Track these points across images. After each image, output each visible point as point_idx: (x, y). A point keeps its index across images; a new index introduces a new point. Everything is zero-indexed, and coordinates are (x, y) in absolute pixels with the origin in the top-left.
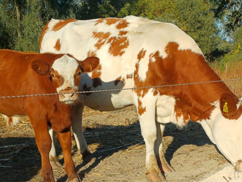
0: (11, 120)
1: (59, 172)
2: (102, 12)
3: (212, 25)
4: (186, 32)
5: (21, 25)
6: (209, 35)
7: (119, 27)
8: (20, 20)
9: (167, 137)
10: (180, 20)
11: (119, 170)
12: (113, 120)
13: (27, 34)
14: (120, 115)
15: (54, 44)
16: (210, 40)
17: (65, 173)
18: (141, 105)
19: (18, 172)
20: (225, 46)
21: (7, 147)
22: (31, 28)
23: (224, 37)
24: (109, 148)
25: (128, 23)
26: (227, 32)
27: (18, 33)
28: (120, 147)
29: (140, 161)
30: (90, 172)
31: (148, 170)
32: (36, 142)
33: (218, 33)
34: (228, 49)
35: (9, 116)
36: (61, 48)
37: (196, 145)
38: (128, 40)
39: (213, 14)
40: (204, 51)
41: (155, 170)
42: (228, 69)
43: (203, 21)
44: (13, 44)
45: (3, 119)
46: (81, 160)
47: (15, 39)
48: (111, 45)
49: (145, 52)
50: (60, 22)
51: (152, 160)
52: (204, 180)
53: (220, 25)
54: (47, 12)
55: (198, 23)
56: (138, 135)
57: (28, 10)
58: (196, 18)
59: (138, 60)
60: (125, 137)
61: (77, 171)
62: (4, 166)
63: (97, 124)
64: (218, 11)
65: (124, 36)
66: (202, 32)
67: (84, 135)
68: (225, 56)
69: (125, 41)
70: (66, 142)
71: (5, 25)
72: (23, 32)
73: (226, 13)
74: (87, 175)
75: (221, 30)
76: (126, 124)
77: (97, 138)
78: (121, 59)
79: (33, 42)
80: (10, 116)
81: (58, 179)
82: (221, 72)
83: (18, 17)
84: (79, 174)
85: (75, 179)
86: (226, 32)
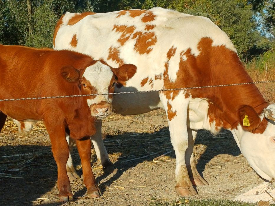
0: (23, 126)
1: (76, 184)
2: (124, 4)
3: (250, 19)
4: (220, 27)
5: (32, 18)
6: (246, 30)
7: (145, 20)
8: (31, 13)
9: (199, 146)
10: (213, 13)
11: (144, 183)
12: (136, 126)
13: (39, 29)
14: (144, 121)
15: (70, 40)
16: (247, 36)
17: (84, 185)
18: (171, 109)
19: (30, 184)
20: (265, 42)
21: (17, 155)
22: (43, 23)
23: (263, 32)
24: (133, 158)
25: (155, 16)
26: (267, 26)
27: (29, 27)
28: (145, 156)
29: (168, 173)
30: (111, 185)
31: (177, 182)
32: (52, 150)
33: (256, 28)
34: (268, 46)
35: (20, 121)
36: (78, 44)
37: (232, 155)
38: (156, 36)
39: (251, 6)
40: (240, 48)
41: (186, 183)
42: (268, 69)
43: (240, 14)
44: (23, 40)
45: (13, 125)
46: (101, 171)
47: (25, 35)
48: (137, 41)
49: (175, 50)
50: (76, 15)
51: (182, 171)
52: (242, 195)
53: (258, 19)
54: (62, 4)
55: (233, 17)
56: (165, 144)
57: (40, 2)
58: (231, 11)
59: (168, 59)
60: (151, 145)
61: (97, 183)
62: (15, 177)
63: (118, 131)
64: (257, 3)
65: (151, 31)
66: (238, 26)
67: (105, 143)
68: (264, 54)
69: (153, 37)
70: (85, 150)
71: (14, 18)
72: (35, 26)
73: (266, 5)
74: (108, 188)
75: (260, 25)
76: (152, 131)
77: (119, 147)
78: (148, 58)
79: (46, 39)
80: (22, 121)
81: (76, 192)
82: (260, 73)
83: (29, 10)
84: (99, 187)
85: (94, 192)
86: (265, 27)
